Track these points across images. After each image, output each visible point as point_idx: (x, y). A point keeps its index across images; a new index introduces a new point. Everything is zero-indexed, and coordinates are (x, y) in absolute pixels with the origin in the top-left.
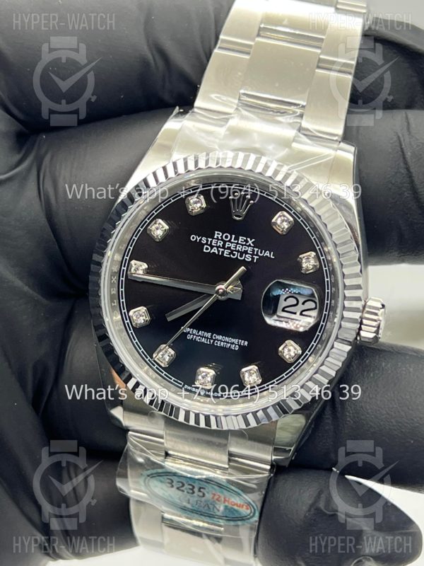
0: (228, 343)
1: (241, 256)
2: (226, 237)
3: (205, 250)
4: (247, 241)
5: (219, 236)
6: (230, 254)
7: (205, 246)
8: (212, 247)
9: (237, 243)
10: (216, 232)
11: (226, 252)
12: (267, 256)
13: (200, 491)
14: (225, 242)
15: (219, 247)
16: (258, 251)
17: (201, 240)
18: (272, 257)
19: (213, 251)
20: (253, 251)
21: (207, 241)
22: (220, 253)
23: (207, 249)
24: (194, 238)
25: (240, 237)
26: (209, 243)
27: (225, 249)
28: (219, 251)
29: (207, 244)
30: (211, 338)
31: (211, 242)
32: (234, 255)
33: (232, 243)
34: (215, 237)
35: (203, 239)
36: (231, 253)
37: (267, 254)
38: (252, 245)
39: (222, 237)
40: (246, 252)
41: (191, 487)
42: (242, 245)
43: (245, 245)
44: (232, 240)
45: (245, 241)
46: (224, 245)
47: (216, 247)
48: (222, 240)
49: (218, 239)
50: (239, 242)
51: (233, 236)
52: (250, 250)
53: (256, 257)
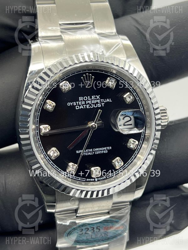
0: (102, 150)
1: (96, 106)
2: (85, 98)
3: (77, 109)
4: (96, 97)
5: (82, 99)
6: (90, 107)
7: (76, 106)
8: (80, 106)
9: (92, 100)
10: (80, 98)
11: (88, 106)
12: (108, 102)
13: (97, 229)
14: (85, 101)
15: (83, 104)
16: (103, 101)
17: (73, 104)
18: (110, 101)
19: (81, 107)
20: (101, 101)
21: (76, 103)
22: (85, 108)
23: (77, 107)
24: (69, 104)
25: (92, 96)
26: (78, 104)
27: (86, 105)
28: (84, 107)
29: (77, 105)
30: (93, 151)
31: (79, 103)
32: (92, 106)
33: (89, 100)
34: (80, 100)
35: (74, 103)
36: (90, 105)
37: (108, 100)
38: (99, 98)
39: (83, 99)
40: (97, 103)
41: (92, 229)
42: (95, 100)
43: (96, 99)
44: (89, 99)
45: (95, 97)
46: (85, 103)
47: (82, 105)
48: (84, 100)
49: (81, 101)
50: (93, 99)
51: (89, 97)
52: (99, 101)
53: (103, 104)
